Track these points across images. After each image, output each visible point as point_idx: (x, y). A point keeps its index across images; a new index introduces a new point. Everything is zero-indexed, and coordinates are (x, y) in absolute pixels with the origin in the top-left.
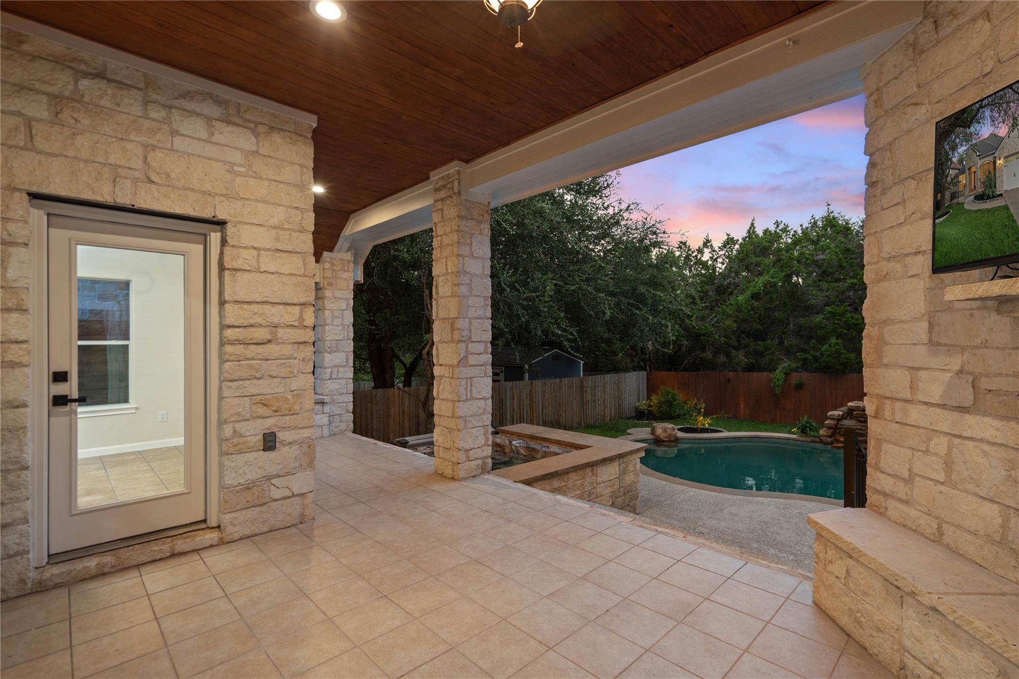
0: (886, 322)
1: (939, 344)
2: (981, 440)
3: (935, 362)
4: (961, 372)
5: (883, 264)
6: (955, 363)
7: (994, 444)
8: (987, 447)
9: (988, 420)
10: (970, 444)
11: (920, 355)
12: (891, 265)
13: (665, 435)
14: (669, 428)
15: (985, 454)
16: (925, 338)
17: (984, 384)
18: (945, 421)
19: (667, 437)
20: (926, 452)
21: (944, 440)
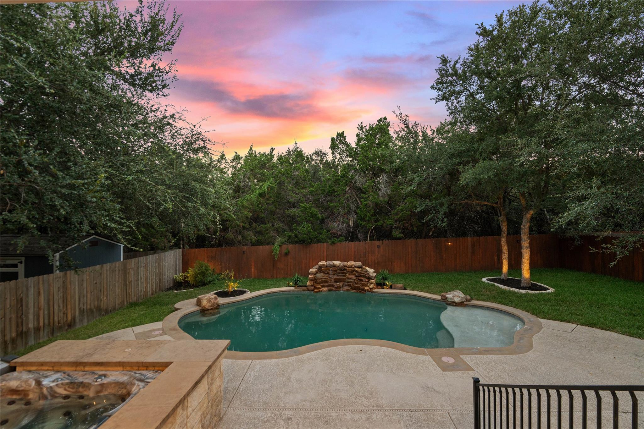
13: (209, 304)
14: (213, 298)
19: (211, 306)
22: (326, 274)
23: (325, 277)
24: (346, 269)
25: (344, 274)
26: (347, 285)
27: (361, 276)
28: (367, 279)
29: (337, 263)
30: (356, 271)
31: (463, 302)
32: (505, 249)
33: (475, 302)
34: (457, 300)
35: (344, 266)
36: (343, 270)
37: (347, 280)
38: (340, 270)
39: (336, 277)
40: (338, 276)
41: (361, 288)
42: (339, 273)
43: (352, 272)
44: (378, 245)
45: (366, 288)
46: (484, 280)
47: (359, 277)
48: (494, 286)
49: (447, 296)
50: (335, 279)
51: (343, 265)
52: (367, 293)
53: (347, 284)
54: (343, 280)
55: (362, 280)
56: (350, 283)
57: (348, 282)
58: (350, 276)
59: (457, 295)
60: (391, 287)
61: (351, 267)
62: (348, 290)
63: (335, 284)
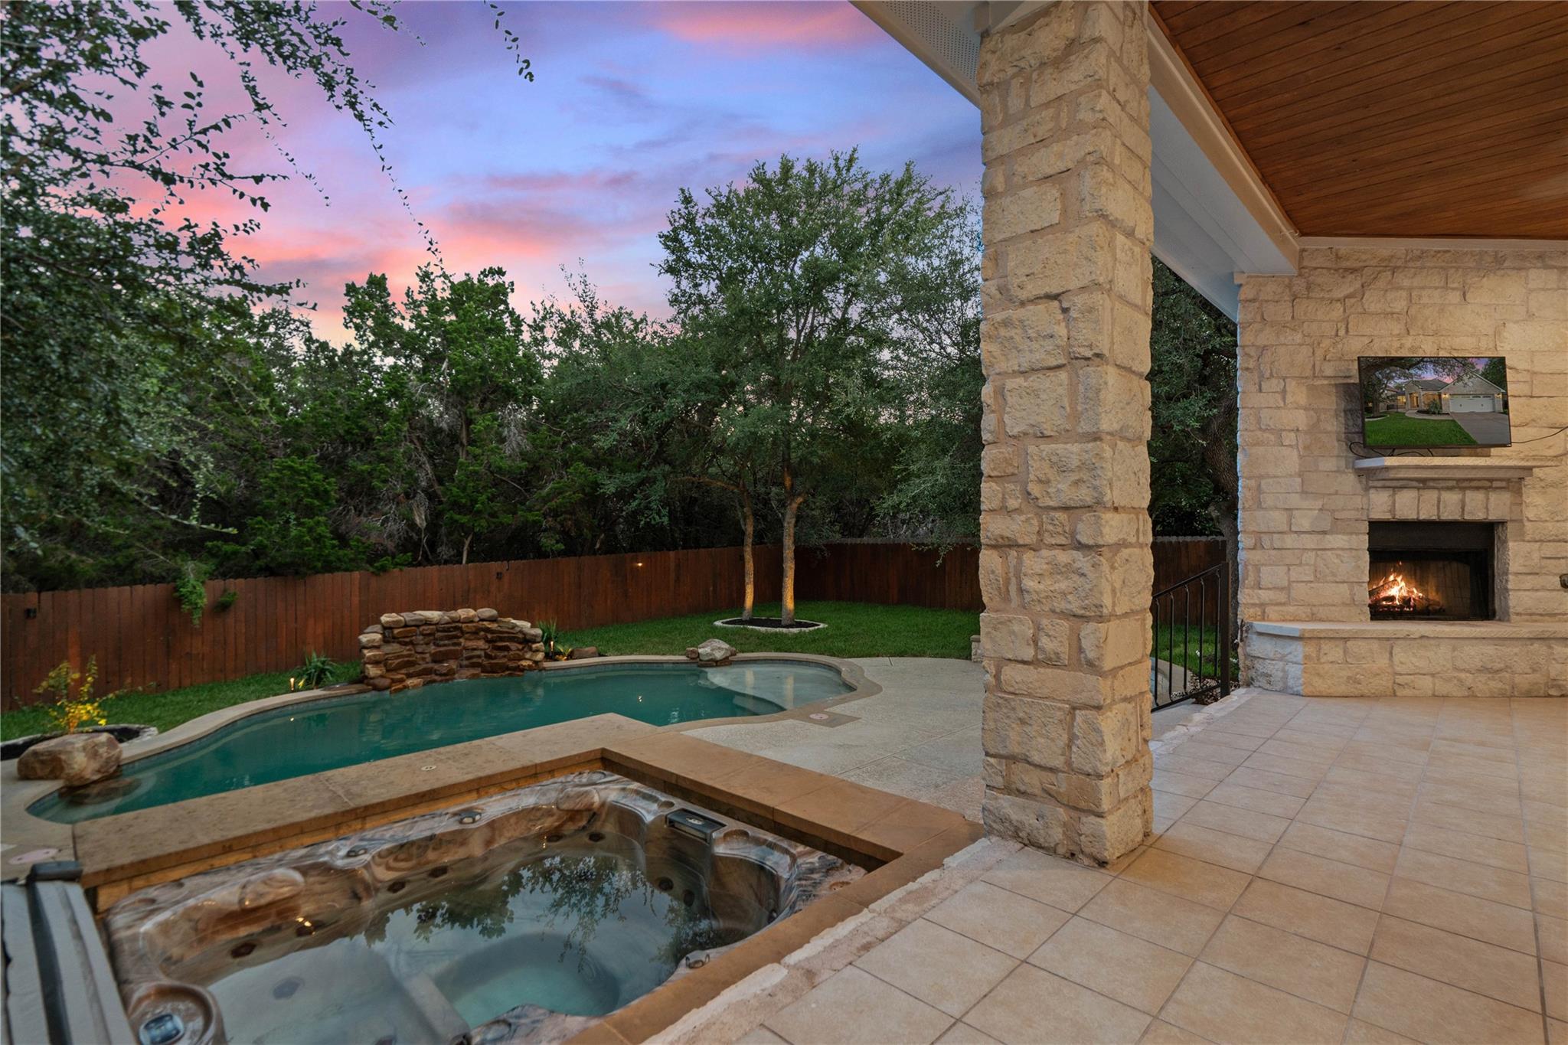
0: (1261, 477)
1: (1307, 493)
2: (1338, 549)
3: (1305, 504)
4: (1320, 510)
5: (1259, 433)
6: (1319, 504)
7: (1343, 549)
8: (1340, 552)
9: (1340, 536)
10: (1329, 553)
11: (1295, 500)
12: (1266, 435)
13: (94, 765)
14: (103, 744)
15: (1338, 556)
16: (1299, 489)
17: (1337, 515)
18: (1310, 541)
19: (99, 771)
20: (1301, 564)
21: (1312, 554)
22: (406, 644)
23: (405, 653)
24: (460, 629)
25: (455, 641)
26: (467, 666)
27: (502, 639)
28: (520, 643)
29: (434, 615)
30: (488, 630)
31: (727, 658)
32: (750, 566)
33: (741, 656)
34: (719, 655)
35: (453, 621)
36: (453, 630)
37: (465, 654)
38: (444, 631)
39: (432, 649)
40: (438, 646)
41: (512, 664)
42: (442, 639)
43: (475, 633)
44: (499, 570)
45: (525, 663)
46: (718, 623)
47: (495, 641)
48: (747, 630)
49: (700, 651)
50: (432, 655)
51: (451, 618)
52: (528, 674)
53: (465, 663)
54: (454, 655)
55: (507, 648)
56: (475, 660)
57: (468, 658)
58: (470, 644)
59: (714, 648)
60: (571, 656)
61: (472, 622)
62: (474, 676)
63: (436, 666)
